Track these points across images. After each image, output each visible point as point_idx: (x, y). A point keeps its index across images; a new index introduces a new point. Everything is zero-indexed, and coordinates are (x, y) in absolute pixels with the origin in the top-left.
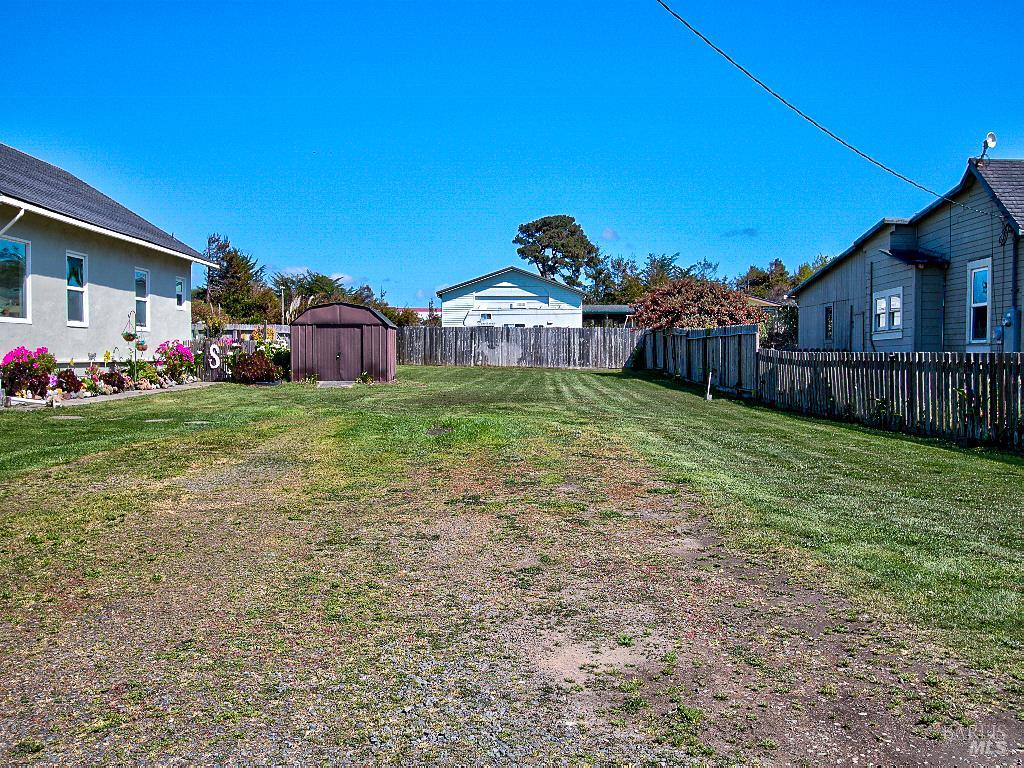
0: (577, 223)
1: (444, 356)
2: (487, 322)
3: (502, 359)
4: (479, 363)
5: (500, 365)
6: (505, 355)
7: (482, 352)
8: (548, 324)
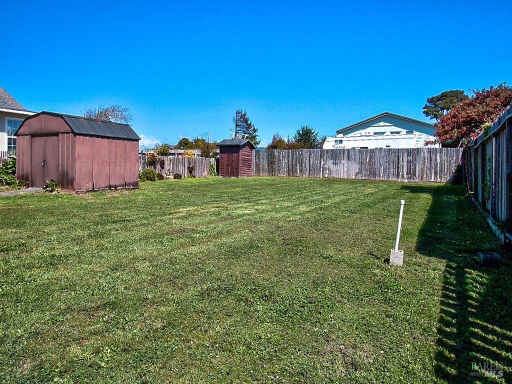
0: (465, 94)
2: (339, 146)
3: (343, 173)
4: (326, 176)
5: (342, 177)
6: (345, 170)
7: (329, 167)
8: (387, 146)
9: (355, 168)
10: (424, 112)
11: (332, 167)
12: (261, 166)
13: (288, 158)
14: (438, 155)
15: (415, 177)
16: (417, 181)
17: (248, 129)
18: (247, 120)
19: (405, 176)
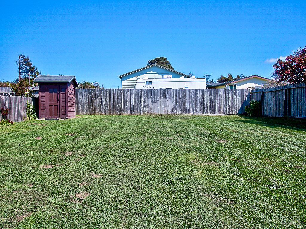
3: (161, 109)
4: (146, 112)
5: (160, 114)
6: (163, 107)
7: (148, 105)
8: (186, 87)
9: (170, 105)
11: (150, 105)
12: (80, 105)
13: (110, 97)
14: (230, 95)
15: (215, 112)
19: (208, 111)
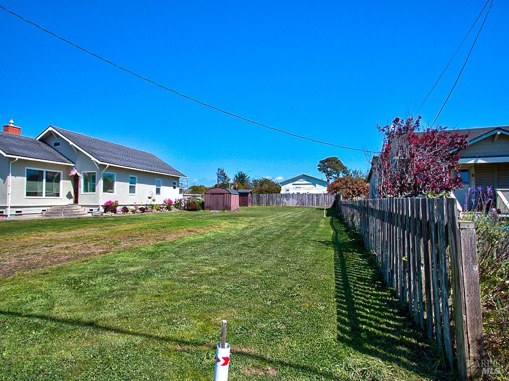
0: (339, 159)
1: (272, 203)
2: (287, 192)
4: (284, 205)
5: (290, 206)
6: (292, 203)
7: (284, 201)
8: (308, 192)
9: (295, 202)
10: (318, 169)
11: (286, 202)
15: (319, 205)
16: (320, 207)
17: (225, 179)
18: (225, 174)
19: (315, 204)
